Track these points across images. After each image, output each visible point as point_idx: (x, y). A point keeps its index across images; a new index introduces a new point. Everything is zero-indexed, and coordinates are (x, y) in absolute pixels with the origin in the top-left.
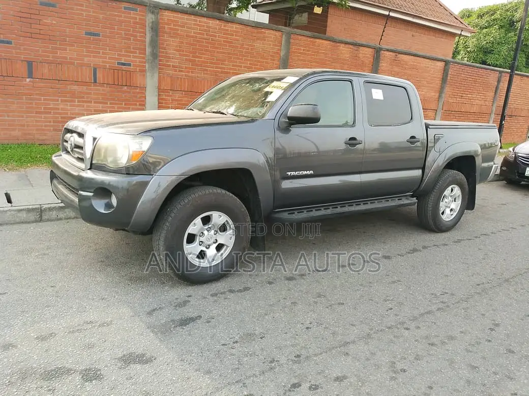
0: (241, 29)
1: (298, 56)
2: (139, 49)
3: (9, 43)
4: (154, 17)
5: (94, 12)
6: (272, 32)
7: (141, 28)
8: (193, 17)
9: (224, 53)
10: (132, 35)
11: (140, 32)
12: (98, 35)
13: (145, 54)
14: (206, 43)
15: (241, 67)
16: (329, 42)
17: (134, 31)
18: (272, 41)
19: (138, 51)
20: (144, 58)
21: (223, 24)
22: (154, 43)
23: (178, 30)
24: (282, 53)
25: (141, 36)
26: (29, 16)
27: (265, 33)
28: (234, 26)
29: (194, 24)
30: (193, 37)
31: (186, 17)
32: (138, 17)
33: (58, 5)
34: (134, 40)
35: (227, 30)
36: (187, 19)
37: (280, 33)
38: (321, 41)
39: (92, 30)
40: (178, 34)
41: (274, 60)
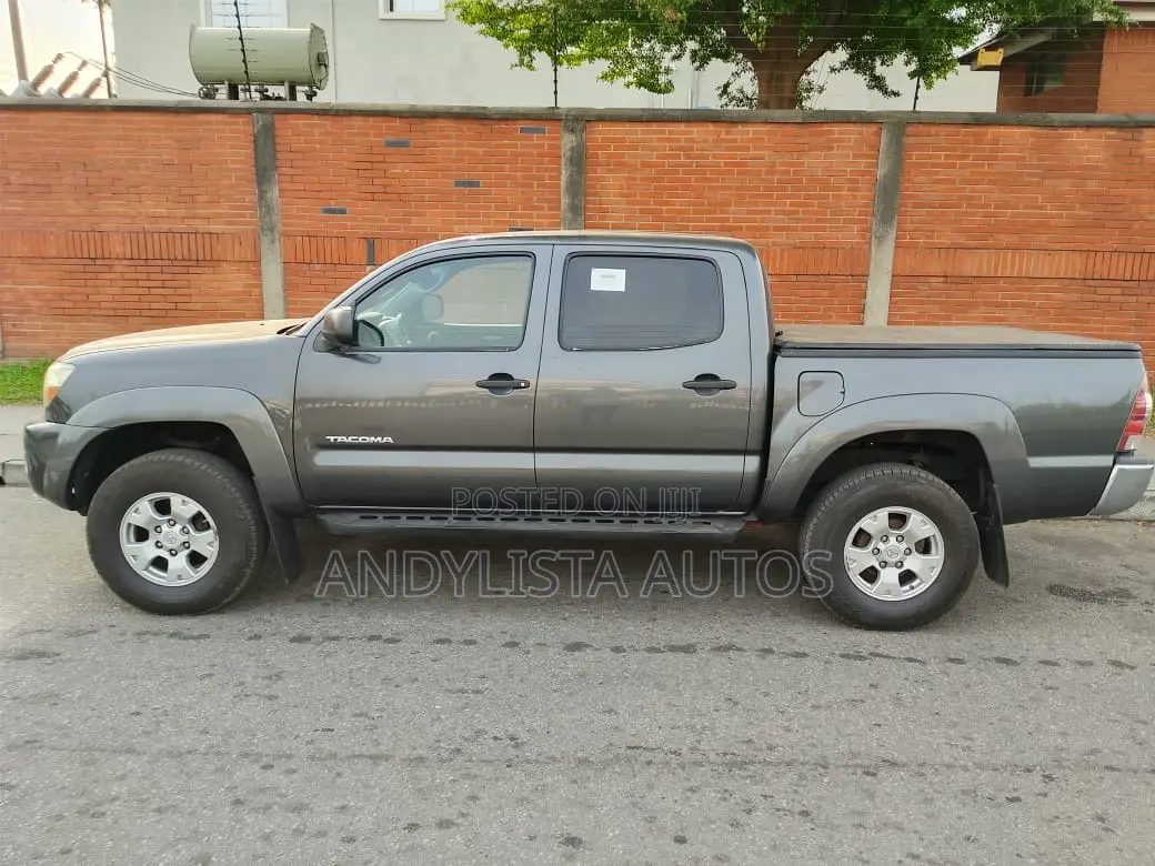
0: (768, 133)
1: (929, 173)
2: (548, 201)
3: (342, 212)
4: (574, 139)
5: (469, 145)
6: (852, 128)
7: (551, 162)
8: (655, 127)
9: (729, 188)
10: (535, 178)
11: (552, 170)
12: (477, 184)
13: (559, 209)
14: (685, 172)
15: (769, 212)
16: (1030, 130)
17: (538, 170)
18: (850, 148)
19: (545, 205)
20: (557, 216)
21: (723, 130)
22: (575, 188)
23: (623, 156)
24: (881, 172)
25: (551, 178)
26: (369, 166)
27: (831, 132)
28: (751, 129)
29: (659, 140)
30: (656, 165)
31: (639, 128)
32: (546, 142)
33: (412, 143)
34: (538, 186)
35: (735, 141)
36: (643, 133)
37: (874, 128)
38: (1002, 130)
39: (467, 176)
40: (624, 164)
41: (857, 190)
